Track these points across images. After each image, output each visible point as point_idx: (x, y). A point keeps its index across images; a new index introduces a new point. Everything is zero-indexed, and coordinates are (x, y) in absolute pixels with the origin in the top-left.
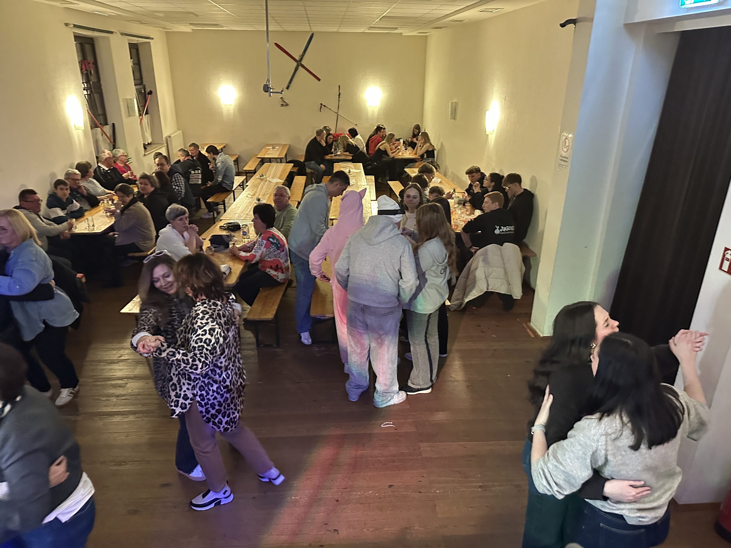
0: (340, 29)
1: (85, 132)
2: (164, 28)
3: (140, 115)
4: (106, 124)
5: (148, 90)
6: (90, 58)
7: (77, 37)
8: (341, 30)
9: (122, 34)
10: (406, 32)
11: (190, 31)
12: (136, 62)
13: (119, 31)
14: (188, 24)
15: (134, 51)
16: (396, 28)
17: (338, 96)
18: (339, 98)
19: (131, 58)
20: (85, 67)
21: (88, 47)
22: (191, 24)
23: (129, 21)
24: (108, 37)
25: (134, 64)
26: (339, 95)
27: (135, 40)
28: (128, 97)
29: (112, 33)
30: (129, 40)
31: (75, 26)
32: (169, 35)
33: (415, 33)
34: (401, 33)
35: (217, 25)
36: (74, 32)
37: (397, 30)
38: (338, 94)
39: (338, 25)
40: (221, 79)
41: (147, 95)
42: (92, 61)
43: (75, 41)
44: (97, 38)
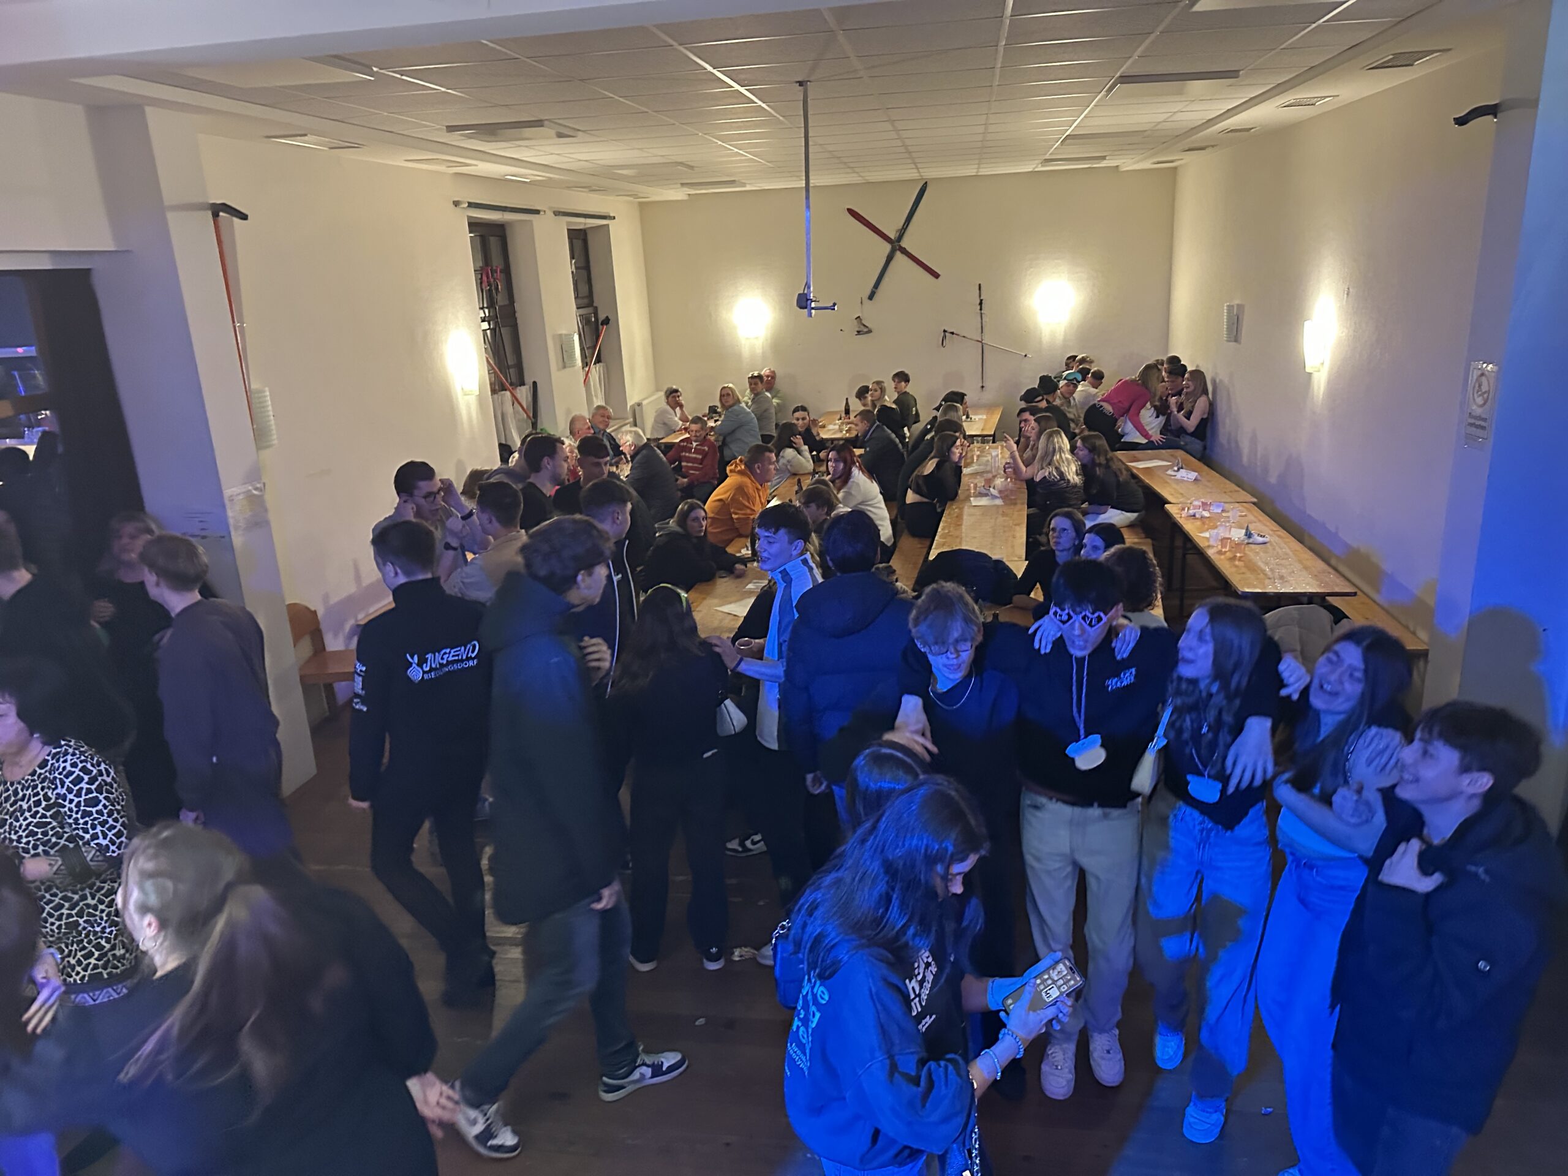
0: (981, 170)
1: (481, 398)
2: (636, 196)
3: (585, 364)
4: (523, 384)
5: (602, 317)
6: (497, 262)
7: (474, 225)
8: (984, 171)
9: (557, 213)
10: (1129, 163)
11: (686, 198)
12: (582, 264)
13: (550, 208)
14: (679, 186)
15: (578, 243)
16: (1104, 158)
17: (979, 307)
18: (981, 309)
19: (572, 257)
20: (488, 278)
21: (493, 242)
22: (683, 184)
23: (569, 188)
24: (531, 221)
25: (576, 268)
26: (981, 304)
27: (580, 223)
28: (564, 332)
29: (537, 212)
30: (568, 223)
31: (471, 205)
32: (645, 208)
33: (1147, 165)
34: (1117, 166)
35: (733, 182)
36: (469, 217)
37: (1105, 162)
38: (978, 301)
39: (977, 162)
40: (741, 289)
41: (601, 327)
42: (501, 266)
43: (470, 232)
44: (511, 223)
